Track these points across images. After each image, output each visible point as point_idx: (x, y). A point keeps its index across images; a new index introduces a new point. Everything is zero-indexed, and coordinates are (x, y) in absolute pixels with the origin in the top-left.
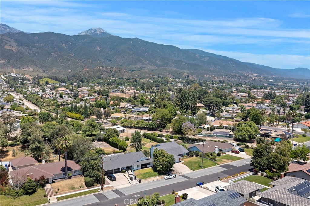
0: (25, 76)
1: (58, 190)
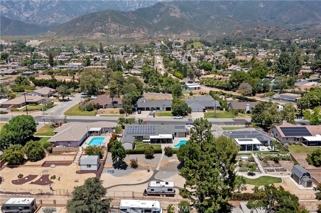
0: (179, 41)
1: (104, 112)
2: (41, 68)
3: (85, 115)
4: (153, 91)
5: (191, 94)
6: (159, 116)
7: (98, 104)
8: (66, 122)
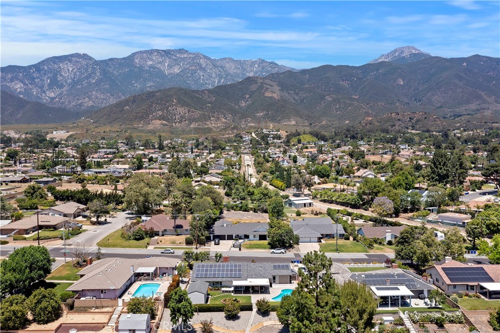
0: (279, 133)
1: (161, 241)
2: (67, 172)
3: (130, 247)
4: (238, 208)
5: (298, 214)
6: (248, 248)
7: (152, 229)
8: (99, 258)
